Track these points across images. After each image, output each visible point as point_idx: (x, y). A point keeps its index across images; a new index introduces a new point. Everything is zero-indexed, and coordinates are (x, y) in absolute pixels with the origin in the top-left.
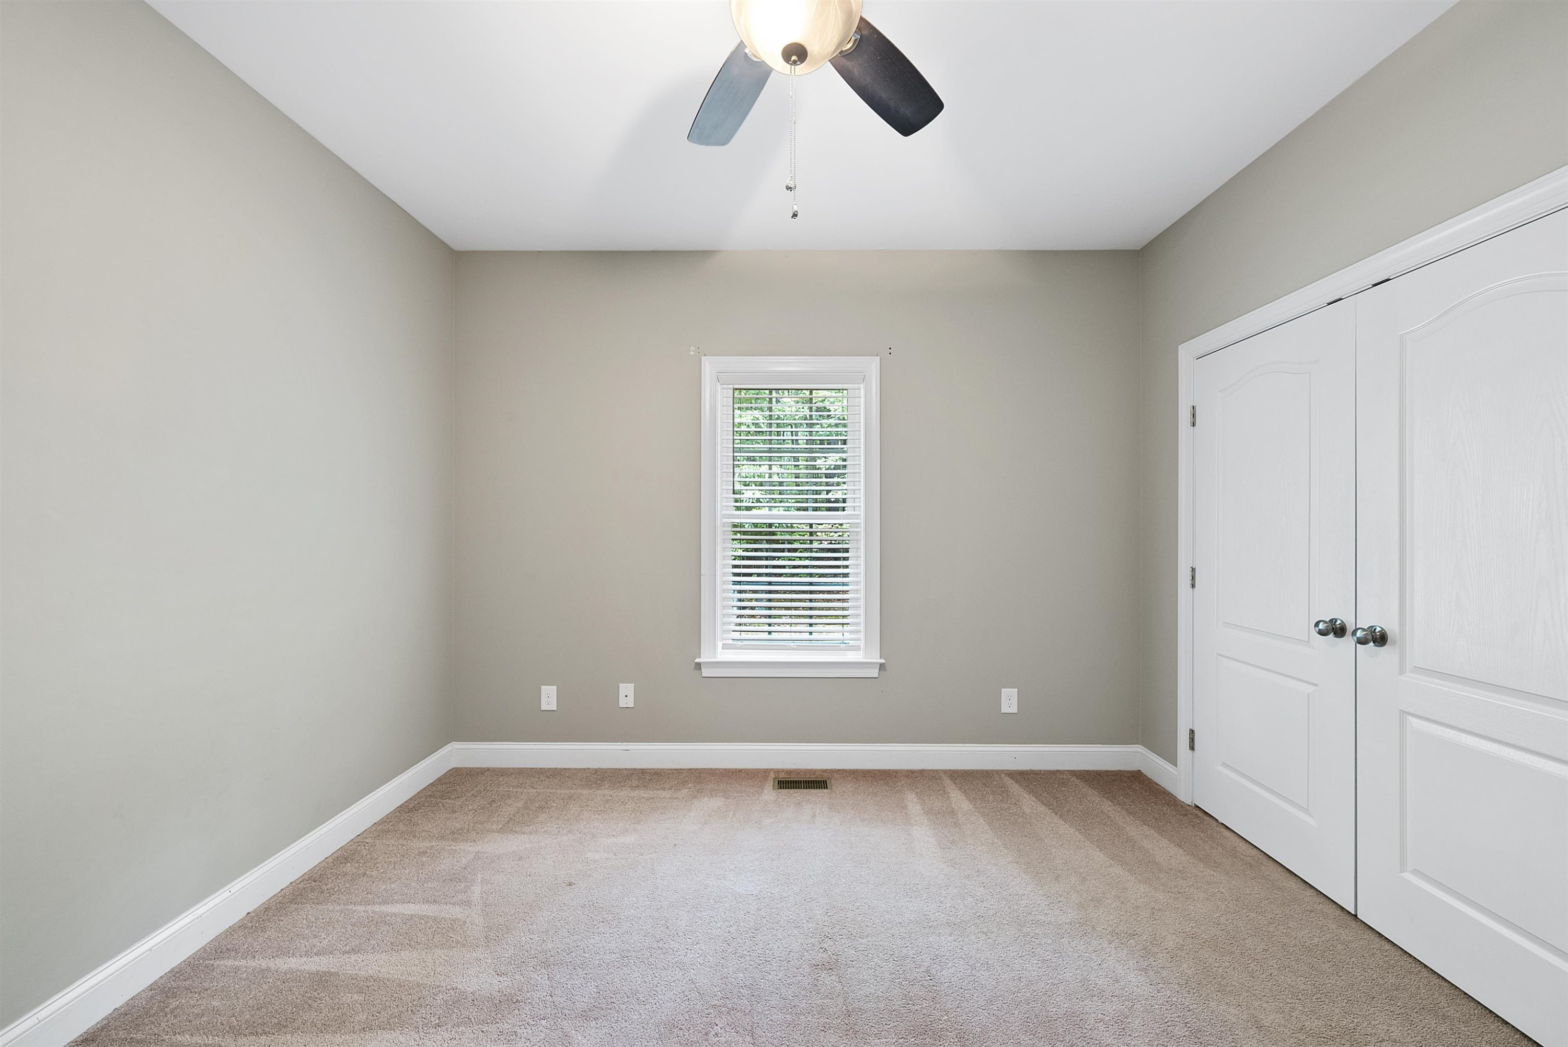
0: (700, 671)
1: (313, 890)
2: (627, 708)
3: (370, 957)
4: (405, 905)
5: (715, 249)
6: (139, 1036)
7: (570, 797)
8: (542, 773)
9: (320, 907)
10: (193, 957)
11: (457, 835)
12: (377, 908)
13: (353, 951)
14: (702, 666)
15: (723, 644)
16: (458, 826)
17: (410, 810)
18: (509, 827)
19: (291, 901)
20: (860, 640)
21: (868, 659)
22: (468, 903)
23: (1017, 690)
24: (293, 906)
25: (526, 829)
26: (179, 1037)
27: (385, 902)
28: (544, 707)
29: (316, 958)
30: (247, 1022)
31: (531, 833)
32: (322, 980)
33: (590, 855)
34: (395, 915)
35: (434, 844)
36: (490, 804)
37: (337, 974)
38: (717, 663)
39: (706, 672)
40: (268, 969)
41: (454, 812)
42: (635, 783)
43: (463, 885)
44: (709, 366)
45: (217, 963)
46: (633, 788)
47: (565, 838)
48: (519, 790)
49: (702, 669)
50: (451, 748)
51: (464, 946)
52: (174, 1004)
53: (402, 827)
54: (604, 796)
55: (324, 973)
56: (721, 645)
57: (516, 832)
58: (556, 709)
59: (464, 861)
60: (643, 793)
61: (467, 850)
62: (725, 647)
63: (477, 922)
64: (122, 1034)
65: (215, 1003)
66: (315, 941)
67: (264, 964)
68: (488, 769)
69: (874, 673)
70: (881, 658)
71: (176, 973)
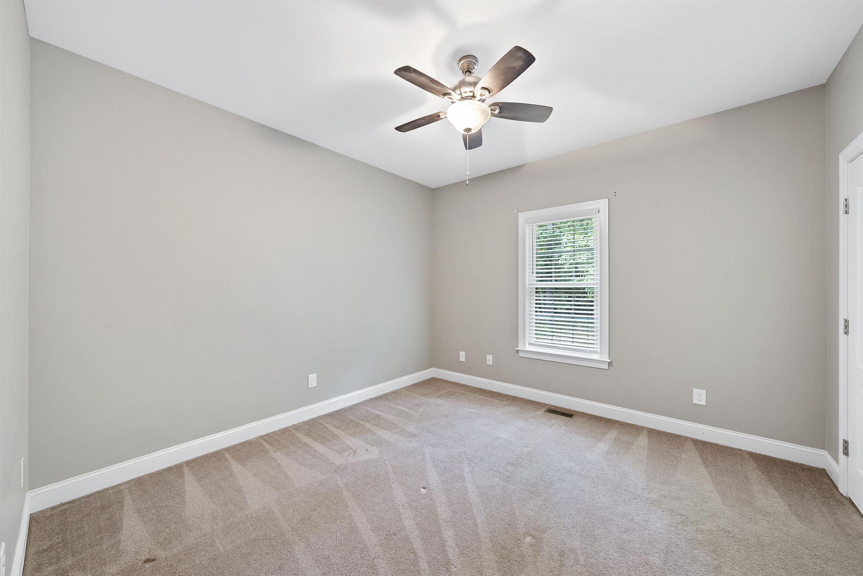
0: (518, 354)
1: (384, 397)
2: (490, 365)
3: (390, 415)
4: (402, 407)
5: (524, 164)
6: (345, 414)
7: (463, 394)
8: (459, 385)
9: (384, 402)
10: (357, 403)
11: (424, 395)
12: (396, 406)
13: (387, 413)
14: (519, 351)
15: (529, 343)
16: (426, 393)
17: (415, 385)
18: (439, 397)
19: (380, 399)
20: (598, 348)
21: (601, 358)
22: (417, 412)
23: (705, 391)
24: (379, 400)
25: (444, 399)
26: (350, 416)
27: (398, 405)
28: (461, 360)
29: (379, 412)
30: (362, 418)
31: (444, 400)
32: (378, 416)
33: (458, 411)
34: (399, 408)
35: (417, 395)
36: (438, 389)
37: (381, 416)
38: (525, 351)
39: (521, 354)
40: (369, 410)
41: (427, 389)
42: (489, 395)
43: (418, 407)
44: (522, 216)
45: (361, 406)
46: (487, 396)
47: (453, 404)
48: (448, 388)
49: (519, 353)
50: (432, 370)
51: (411, 420)
52: (351, 410)
53: (411, 389)
54: (475, 396)
55: (379, 415)
56: (528, 343)
57: (440, 399)
58: (465, 361)
59: (422, 402)
60: (489, 399)
61: (424, 399)
62: (530, 344)
63: (417, 416)
64: (342, 412)
65: (358, 413)
66: (380, 408)
67: (369, 409)
68: (443, 380)
69: (606, 367)
70: (609, 359)
71: (354, 405)
